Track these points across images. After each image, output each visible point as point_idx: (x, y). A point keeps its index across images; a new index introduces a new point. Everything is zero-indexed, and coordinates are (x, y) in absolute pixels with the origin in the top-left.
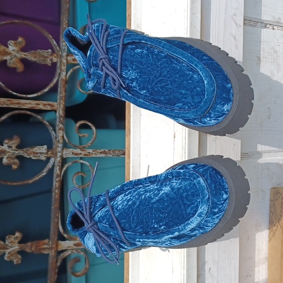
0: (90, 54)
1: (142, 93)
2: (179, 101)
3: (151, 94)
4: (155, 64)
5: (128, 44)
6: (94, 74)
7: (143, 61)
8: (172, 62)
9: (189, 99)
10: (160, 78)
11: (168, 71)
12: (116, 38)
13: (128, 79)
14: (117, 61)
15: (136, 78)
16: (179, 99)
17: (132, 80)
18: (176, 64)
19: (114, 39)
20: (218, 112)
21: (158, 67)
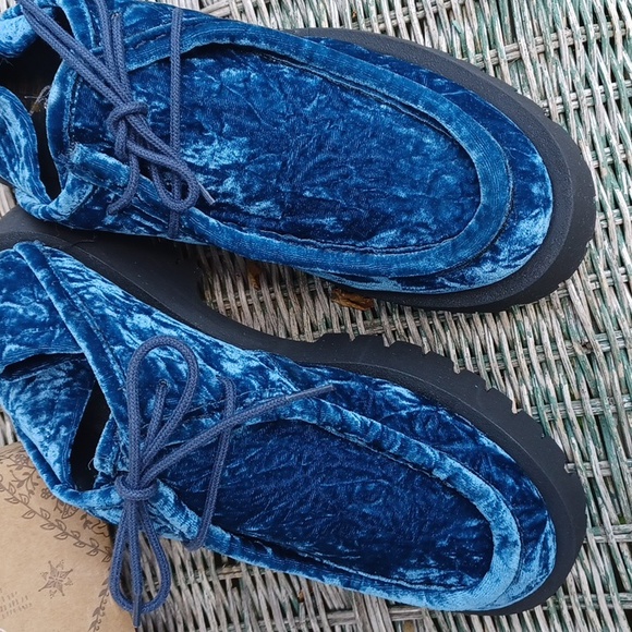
0: (62, 98)
1: (253, 210)
2: (386, 222)
3: (287, 211)
4: (297, 113)
5: (192, 54)
6: (84, 167)
7: (257, 104)
8: (347, 103)
9: (423, 215)
11: (343, 133)
12: (154, 36)
13: (203, 170)
14: (166, 112)
15: (236, 166)
16: (388, 217)
17: (221, 174)
18: (360, 108)
19: (147, 38)
20: (520, 241)
21: (307, 122)
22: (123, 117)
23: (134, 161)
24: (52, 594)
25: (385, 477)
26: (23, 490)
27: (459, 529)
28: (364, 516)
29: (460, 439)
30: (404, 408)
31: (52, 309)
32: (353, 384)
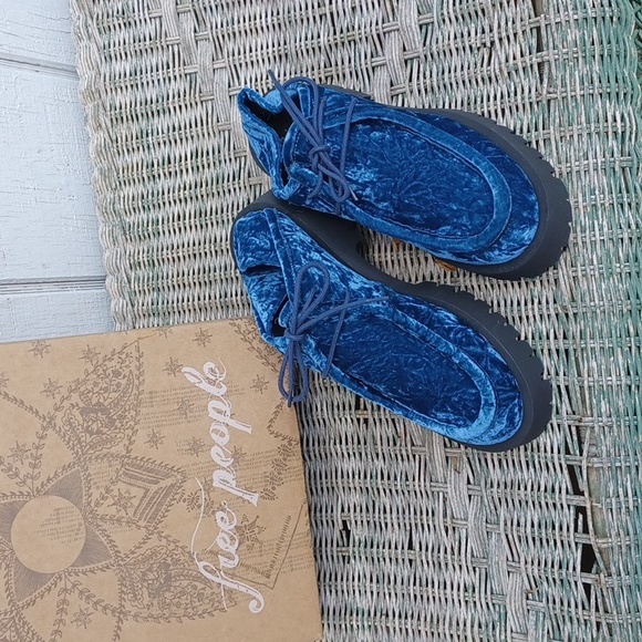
0: (291, 139)
1: (380, 206)
2: (445, 221)
3: (396, 209)
4: (406, 159)
5: (360, 122)
6: (296, 175)
7: (386, 152)
8: (434, 155)
9: (464, 220)
10: (415, 183)
11: (428, 172)
12: (339, 113)
13: (356, 182)
14: (340, 151)
15: (372, 182)
16: (447, 219)
17: (364, 185)
18: (441, 159)
19: (336, 113)
20: (514, 241)
21: (410, 164)
22: (317, 152)
23: (321, 174)
24: (256, 391)
25: (427, 357)
26: (250, 336)
27: (464, 393)
28: (412, 375)
29: (474, 345)
30: (448, 324)
31: (272, 243)
32: (423, 307)
